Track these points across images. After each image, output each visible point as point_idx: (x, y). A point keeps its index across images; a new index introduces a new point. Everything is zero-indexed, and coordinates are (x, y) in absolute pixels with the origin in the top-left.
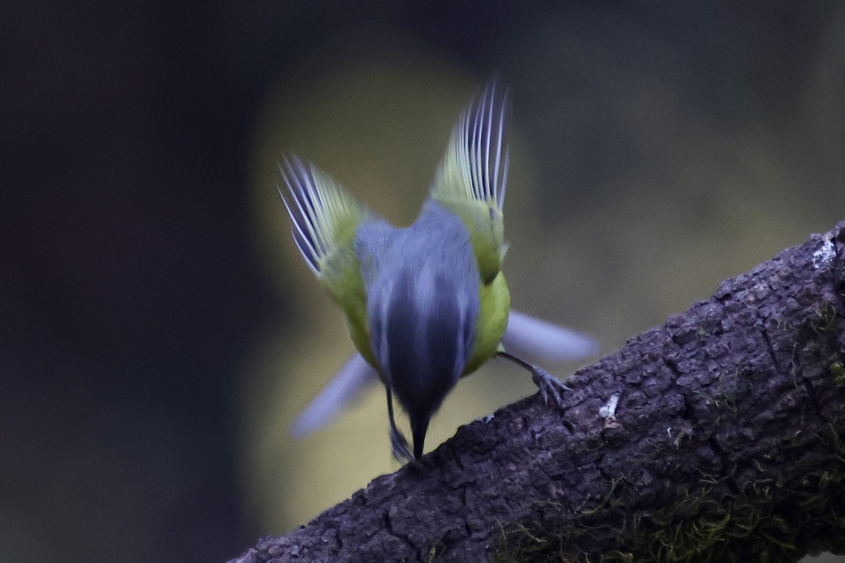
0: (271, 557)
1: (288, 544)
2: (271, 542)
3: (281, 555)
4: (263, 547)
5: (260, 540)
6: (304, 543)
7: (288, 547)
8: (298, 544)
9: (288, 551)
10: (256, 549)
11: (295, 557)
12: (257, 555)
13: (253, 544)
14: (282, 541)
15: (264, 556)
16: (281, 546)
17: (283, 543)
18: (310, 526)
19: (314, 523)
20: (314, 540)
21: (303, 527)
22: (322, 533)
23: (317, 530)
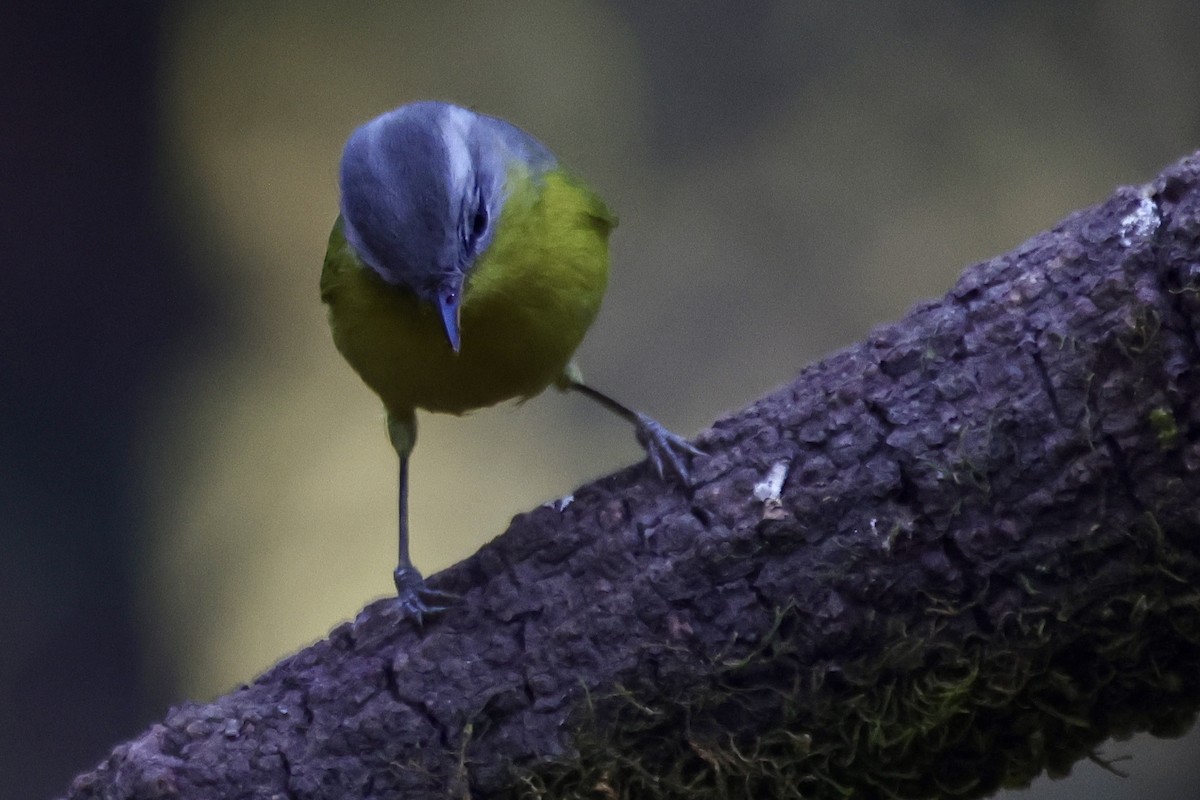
0: (190, 738)
1: (221, 715)
2: (190, 713)
3: (208, 735)
4: (177, 721)
5: (172, 709)
6: (247, 715)
7: (219, 721)
8: (237, 715)
9: (221, 728)
10: (165, 725)
11: (231, 738)
12: (167, 736)
13: (161, 716)
14: (210, 710)
15: (178, 738)
16: (209, 720)
17: (211, 715)
18: (258, 687)
19: (264, 681)
20: (265, 709)
21: (245, 688)
22: (278, 699)
23: (268, 692)
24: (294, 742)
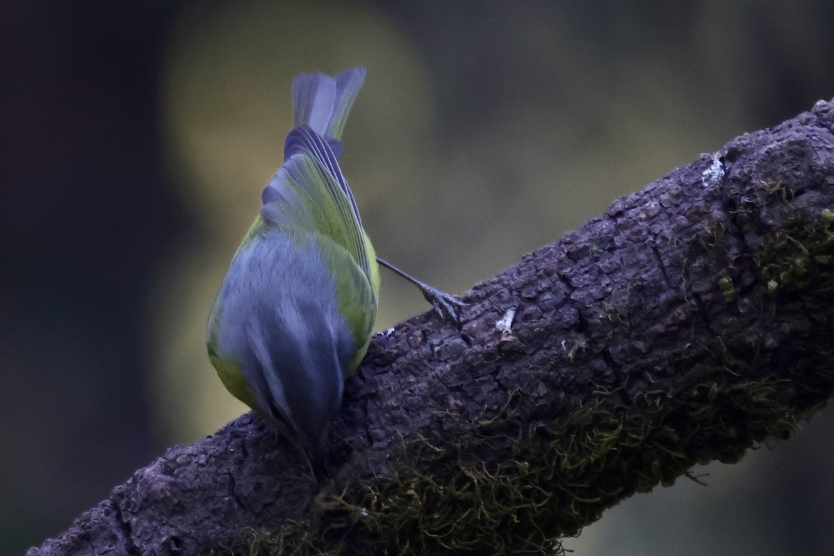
0: (179, 466)
1: (195, 453)
2: (179, 451)
3: (189, 464)
4: (171, 456)
5: (169, 449)
6: (211, 452)
7: (195, 456)
8: (205, 453)
9: (195, 460)
10: (164, 458)
11: (202, 465)
12: (165, 464)
13: (162, 453)
14: (190, 450)
15: (172, 465)
16: (189, 455)
17: (190, 452)
18: (217, 436)
19: (221, 433)
20: (221, 449)
21: (210, 437)
22: (228, 443)
23: (223, 439)
24: (237, 467)
